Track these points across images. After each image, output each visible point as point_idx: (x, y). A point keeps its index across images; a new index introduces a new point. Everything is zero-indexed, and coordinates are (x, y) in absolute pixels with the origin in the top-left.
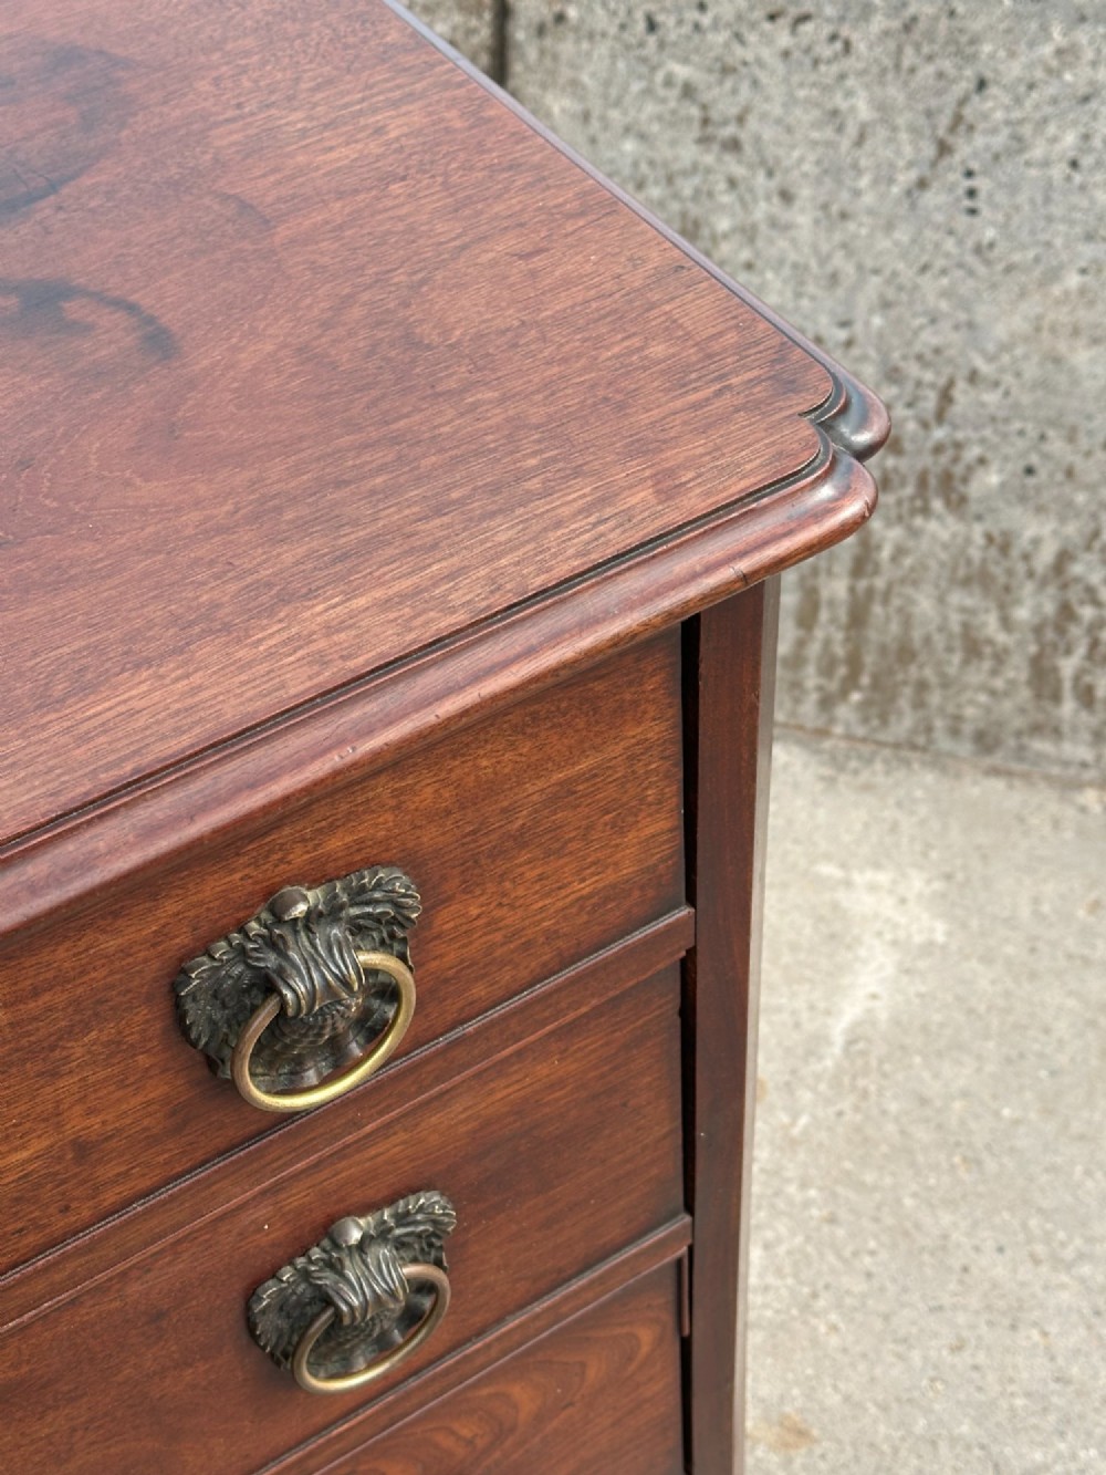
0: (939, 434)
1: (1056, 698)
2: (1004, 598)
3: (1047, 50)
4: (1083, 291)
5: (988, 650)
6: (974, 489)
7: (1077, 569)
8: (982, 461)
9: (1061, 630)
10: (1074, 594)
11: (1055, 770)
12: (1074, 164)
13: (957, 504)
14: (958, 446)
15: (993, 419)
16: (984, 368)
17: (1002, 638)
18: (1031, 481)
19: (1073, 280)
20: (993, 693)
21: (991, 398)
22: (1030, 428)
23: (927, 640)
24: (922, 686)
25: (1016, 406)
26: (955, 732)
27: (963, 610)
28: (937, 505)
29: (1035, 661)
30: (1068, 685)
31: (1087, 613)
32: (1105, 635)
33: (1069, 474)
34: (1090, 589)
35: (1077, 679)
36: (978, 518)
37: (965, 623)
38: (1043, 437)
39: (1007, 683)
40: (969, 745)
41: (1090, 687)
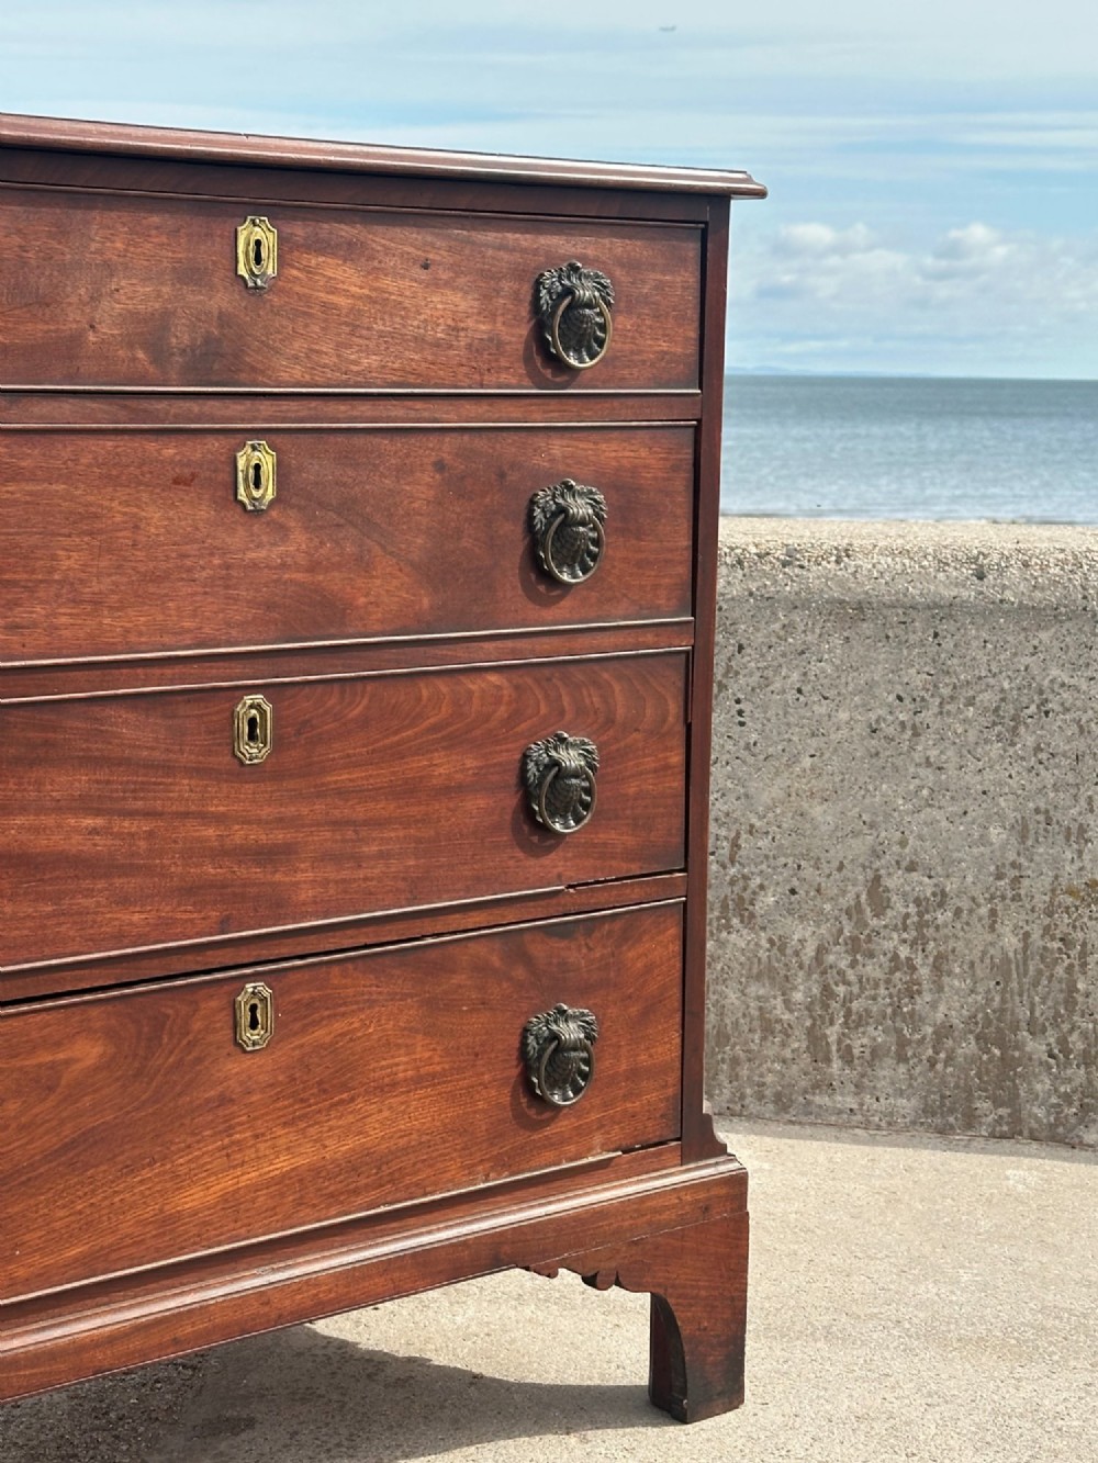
0: (733, 871)
1: (828, 1060)
2: (785, 986)
3: (777, 626)
4: (813, 769)
5: (778, 1027)
6: (758, 908)
7: (831, 958)
8: (762, 887)
9: (826, 1007)
10: (832, 976)
11: (833, 1119)
12: (799, 691)
13: (749, 919)
14: (746, 878)
15: (767, 857)
16: (758, 824)
17: (786, 1016)
18: (793, 898)
19: (807, 762)
20: (784, 1061)
21: (764, 843)
22: (790, 860)
23: (736, 1024)
24: (735, 1061)
25: (780, 847)
26: (760, 1097)
27: (758, 998)
28: (735, 921)
29: (810, 1032)
30: (834, 1048)
31: (841, 990)
32: (855, 1005)
33: (818, 891)
34: (841, 973)
35: (839, 1042)
36: (763, 929)
37: (761, 1008)
38: (799, 866)
39: (793, 1051)
40: (771, 1106)
41: (849, 1047)
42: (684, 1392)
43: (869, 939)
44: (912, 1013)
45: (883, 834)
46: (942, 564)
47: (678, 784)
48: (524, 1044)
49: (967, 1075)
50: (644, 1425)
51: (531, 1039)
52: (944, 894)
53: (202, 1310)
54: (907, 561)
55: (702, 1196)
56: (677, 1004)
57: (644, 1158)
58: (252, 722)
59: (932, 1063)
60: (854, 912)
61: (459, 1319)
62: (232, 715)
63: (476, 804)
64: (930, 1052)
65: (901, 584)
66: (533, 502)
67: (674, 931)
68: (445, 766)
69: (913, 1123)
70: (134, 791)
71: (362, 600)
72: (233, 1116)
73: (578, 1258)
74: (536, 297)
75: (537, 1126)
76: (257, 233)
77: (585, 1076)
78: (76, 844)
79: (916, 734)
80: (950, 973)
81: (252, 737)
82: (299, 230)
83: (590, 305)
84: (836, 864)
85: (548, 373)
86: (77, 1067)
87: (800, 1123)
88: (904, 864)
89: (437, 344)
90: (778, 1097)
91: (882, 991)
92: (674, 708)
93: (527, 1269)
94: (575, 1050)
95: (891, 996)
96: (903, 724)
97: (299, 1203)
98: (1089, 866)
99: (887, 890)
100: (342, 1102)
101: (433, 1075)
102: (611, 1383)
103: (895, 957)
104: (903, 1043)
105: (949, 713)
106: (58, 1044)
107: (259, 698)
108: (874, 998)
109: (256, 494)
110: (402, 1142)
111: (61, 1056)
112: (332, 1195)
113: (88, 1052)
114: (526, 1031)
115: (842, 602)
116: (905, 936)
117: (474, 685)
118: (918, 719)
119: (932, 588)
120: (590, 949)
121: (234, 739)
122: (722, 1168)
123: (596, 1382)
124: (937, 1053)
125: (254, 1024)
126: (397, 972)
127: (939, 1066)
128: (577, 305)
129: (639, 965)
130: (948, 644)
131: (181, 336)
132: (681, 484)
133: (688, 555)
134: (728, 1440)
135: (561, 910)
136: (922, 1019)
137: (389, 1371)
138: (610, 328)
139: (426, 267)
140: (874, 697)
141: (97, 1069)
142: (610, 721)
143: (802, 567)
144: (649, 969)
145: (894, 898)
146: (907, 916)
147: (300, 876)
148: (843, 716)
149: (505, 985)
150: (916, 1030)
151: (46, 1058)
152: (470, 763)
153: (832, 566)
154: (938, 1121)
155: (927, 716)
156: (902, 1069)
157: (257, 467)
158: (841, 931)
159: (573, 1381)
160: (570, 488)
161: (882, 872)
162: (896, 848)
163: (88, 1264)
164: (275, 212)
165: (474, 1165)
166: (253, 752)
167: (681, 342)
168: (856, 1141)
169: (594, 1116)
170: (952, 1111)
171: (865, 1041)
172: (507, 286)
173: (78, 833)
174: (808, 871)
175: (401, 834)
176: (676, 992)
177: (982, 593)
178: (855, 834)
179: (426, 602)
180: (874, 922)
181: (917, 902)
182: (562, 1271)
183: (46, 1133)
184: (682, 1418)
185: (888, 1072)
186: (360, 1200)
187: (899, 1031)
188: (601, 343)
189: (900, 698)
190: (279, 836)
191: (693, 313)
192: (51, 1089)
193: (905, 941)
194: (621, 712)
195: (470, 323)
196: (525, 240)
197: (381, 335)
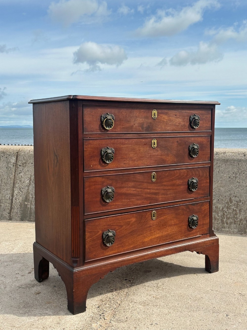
1: (224, 224)
4: (221, 183)
5: (217, 219)
6: (213, 202)
7: (224, 209)
8: (214, 199)
9: (224, 216)
10: (224, 212)
11: (225, 232)
12: (219, 172)
15: (215, 195)
17: (218, 218)
18: (219, 201)
19: (220, 182)
20: (218, 224)
29: (221, 220)
30: (225, 222)
31: (226, 214)
32: (228, 216)
33: (222, 200)
34: (226, 211)
35: (226, 221)
36: (214, 205)
37: (214, 216)
38: (219, 197)
39: (219, 222)
40: (216, 230)
41: (227, 222)
42: (211, 269)
43: (230, 207)
44: (236, 217)
45: (231, 192)
46: (239, 154)
47: (209, 184)
48: (189, 220)
49: (245, 226)
50: (205, 273)
51: (190, 219)
52: (240, 200)
53: (148, 255)
54: (234, 154)
55: (213, 241)
56: (209, 215)
57: (205, 236)
58: (154, 176)
59: (239, 224)
60: (227, 203)
61: (177, 258)
62: (151, 175)
63: (182, 187)
64: (239, 223)
65: (233, 157)
66: (189, 146)
67: (208, 205)
68: (178, 182)
69: (237, 233)
70: (139, 185)
71: (168, 160)
72: (151, 229)
73: (196, 250)
74: (190, 119)
75: (190, 231)
76: (155, 112)
77: (197, 224)
78: (132, 192)
79: (236, 178)
80: (242, 212)
81: (154, 178)
82: (160, 111)
83: (197, 120)
84: (224, 196)
85: (191, 129)
86: (132, 222)
87: (220, 233)
88: (235, 196)
89: (177, 126)
90: (217, 229)
91: (232, 214)
92: (208, 174)
93: (189, 251)
94: (195, 221)
95: (233, 215)
96: (234, 177)
97: (160, 241)
99: (232, 200)
100: (165, 227)
101: (177, 224)
102: (199, 268)
103: (234, 209)
104: (235, 221)
105: (240, 175)
106: (130, 218)
107: (154, 173)
108: (231, 215)
109: (154, 146)
110: (173, 233)
111: (130, 220)
112: (164, 240)
113: (133, 220)
114: (189, 218)
115: (224, 159)
116: (235, 206)
117: (182, 171)
118: (236, 176)
119: (238, 157)
120: (197, 207)
121: (151, 178)
122: (215, 238)
123: (197, 267)
124: (240, 223)
125: (154, 216)
126: (172, 210)
127: (240, 225)
128: (195, 120)
129: (204, 209)
130: (240, 165)
131: (145, 126)
132: (209, 143)
133: (210, 153)
134: (217, 276)
135: (193, 201)
136: (238, 218)
137: (168, 265)
138: (200, 123)
139: (176, 115)
140: (230, 173)
141: (135, 222)
142: (200, 176)
143: (219, 155)
144: (205, 210)
145: (233, 201)
146: (235, 203)
147: (160, 197)
148: (225, 175)
149: (186, 212)
150: (237, 220)
151: (128, 220)
152: (181, 181)
153: (223, 155)
154: (241, 233)
155: (237, 175)
156: (235, 225)
157: (154, 142)
158: (225, 206)
159: (194, 267)
160: (194, 144)
161: (231, 197)
162: (233, 194)
163: (134, 248)
164: (157, 109)
165: (182, 236)
166: (154, 180)
167: (209, 125)
168: (229, 235)
169: (198, 230)
170: (242, 231)
171: (229, 221)
172: (186, 118)
173: (132, 191)
174: (221, 197)
175: (172, 191)
176: (209, 213)
177: (245, 158)
178: (227, 192)
179: (176, 160)
180: (230, 204)
181: (237, 201)
182: (194, 251)
183: (128, 230)
184: (210, 272)
185: (233, 226)
186: (167, 241)
187: (234, 220)
188: (198, 125)
189: (233, 173)
190: (157, 191)
191: (211, 121)
192: (129, 224)
193: (235, 207)
194: (201, 175)
195: (181, 123)
196: (188, 111)
197: (170, 125)
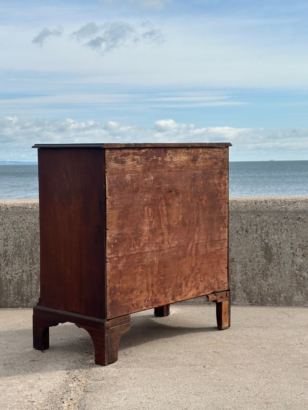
69: (204, 303)
87: (184, 304)
98: (231, 256)
